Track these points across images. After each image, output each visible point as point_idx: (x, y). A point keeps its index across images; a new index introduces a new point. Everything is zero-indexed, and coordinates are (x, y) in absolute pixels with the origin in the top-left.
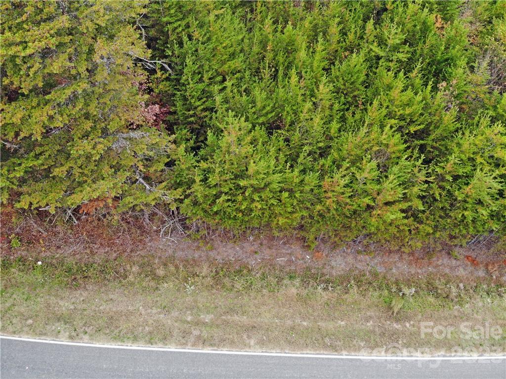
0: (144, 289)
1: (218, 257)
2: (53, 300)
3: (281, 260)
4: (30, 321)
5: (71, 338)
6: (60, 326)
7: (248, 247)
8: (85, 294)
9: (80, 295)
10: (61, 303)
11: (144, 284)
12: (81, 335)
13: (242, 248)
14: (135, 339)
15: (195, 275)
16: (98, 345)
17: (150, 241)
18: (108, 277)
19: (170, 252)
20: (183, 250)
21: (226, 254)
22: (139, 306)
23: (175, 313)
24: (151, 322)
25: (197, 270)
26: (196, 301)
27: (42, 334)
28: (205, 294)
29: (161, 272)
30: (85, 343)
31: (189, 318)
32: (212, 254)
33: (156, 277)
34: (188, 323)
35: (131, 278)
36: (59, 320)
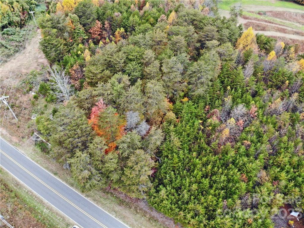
0: (134, 213)
1: (152, 214)
2: (115, 206)
3: (167, 223)
4: (109, 209)
5: (115, 217)
6: (114, 213)
7: (161, 216)
8: (121, 208)
9: (120, 208)
10: (116, 208)
11: (134, 212)
12: (117, 217)
13: (159, 215)
14: (127, 224)
15: (145, 216)
16: (120, 221)
17: (139, 202)
18: (127, 206)
19: (142, 207)
20: (145, 208)
21: (154, 214)
22: (131, 217)
23: (137, 223)
24: (132, 222)
25: (146, 215)
26: (143, 222)
27: (110, 213)
28: (145, 222)
29: (138, 211)
30: (117, 219)
31: (140, 226)
32: (152, 213)
33: (137, 212)
34: (139, 226)
35: (132, 209)
36: (114, 211)
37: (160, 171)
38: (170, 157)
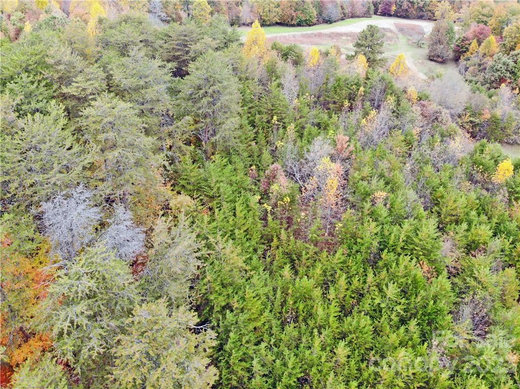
37: (227, 362)
38: (236, 305)
